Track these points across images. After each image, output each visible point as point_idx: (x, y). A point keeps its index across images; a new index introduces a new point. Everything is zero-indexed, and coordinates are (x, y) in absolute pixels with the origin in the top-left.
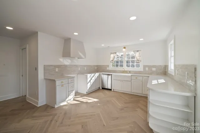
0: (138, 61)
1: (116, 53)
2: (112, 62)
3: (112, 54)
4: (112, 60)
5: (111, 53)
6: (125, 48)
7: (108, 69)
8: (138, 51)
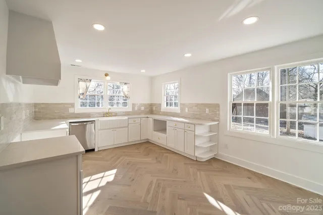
0: (126, 98)
1: (90, 80)
2: (81, 97)
3: (83, 81)
4: (81, 92)
5: (80, 80)
6: (106, 75)
7: (71, 110)
8: (125, 84)
